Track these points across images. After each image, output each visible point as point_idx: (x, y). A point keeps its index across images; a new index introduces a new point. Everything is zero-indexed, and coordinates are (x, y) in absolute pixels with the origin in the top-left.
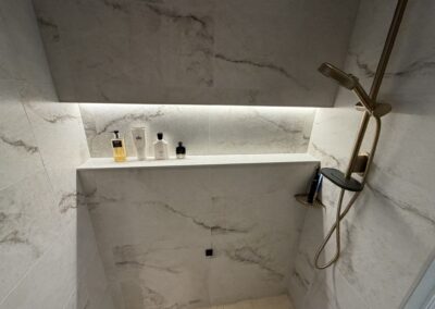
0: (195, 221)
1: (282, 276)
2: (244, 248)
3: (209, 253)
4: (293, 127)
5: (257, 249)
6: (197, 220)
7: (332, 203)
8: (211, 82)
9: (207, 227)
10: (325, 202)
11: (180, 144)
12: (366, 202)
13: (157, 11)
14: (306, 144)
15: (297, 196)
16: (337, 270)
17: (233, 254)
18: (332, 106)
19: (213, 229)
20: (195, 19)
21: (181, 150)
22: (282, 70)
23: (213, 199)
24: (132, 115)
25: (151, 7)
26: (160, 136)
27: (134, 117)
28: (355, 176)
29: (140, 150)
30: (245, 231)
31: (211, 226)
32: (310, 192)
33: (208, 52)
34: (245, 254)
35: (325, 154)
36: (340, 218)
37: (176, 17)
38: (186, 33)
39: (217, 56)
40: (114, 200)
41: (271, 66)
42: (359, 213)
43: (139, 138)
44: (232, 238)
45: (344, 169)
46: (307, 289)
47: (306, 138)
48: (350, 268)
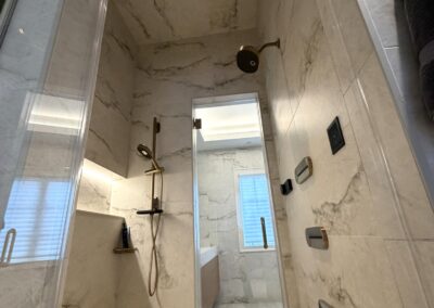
4: (102, 193)
14: (109, 209)
18: (126, 177)
22: (108, 146)
47: (109, 204)
48: (167, 276)
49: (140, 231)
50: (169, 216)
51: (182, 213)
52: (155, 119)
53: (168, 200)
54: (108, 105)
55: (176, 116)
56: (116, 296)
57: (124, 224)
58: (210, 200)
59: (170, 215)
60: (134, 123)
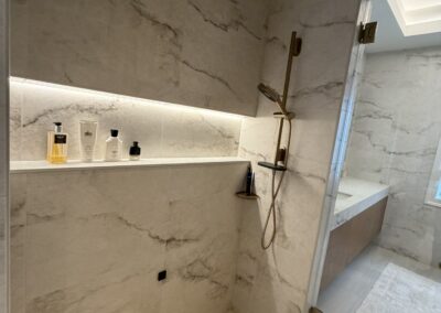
0: (150, 235)
1: (226, 287)
2: (196, 261)
3: (162, 276)
4: (228, 133)
5: (206, 260)
6: (153, 233)
7: (264, 192)
8: (177, 83)
9: (162, 241)
10: (258, 193)
11: (136, 143)
12: (287, 181)
13: (140, 12)
14: (237, 149)
15: (238, 193)
16: (276, 246)
17: (185, 272)
18: (255, 116)
19: (168, 241)
20: (170, 28)
21: (135, 151)
22: (227, 84)
23: (171, 203)
24: (78, 106)
25: (135, 7)
26: (114, 133)
27: (80, 109)
28: (279, 163)
29: (88, 149)
30: (197, 240)
31: (166, 238)
32: (247, 188)
33: (177, 58)
34: (197, 269)
35: (253, 154)
36: (274, 197)
37: (156, 22)
38: (162, 37)
39: (184, 62)
40: (49, 218)
41: (220, 80)
42: (284, 191)
43: (87, 134)
44: (186, 250)
45: (272, 161)
46: (252, 285)
47: (237, 143)
48: (284, 236)
49: (263, 181)
50: (296, 174)
51: (310, 175)
52: (294, 33)
53: (297, 155)
54: (225, 28)
55: (328, 25)
56: (239, 231)
57: (250, 169)
58: (394, 127)
59: (298, 173)
60: (269, 41)
